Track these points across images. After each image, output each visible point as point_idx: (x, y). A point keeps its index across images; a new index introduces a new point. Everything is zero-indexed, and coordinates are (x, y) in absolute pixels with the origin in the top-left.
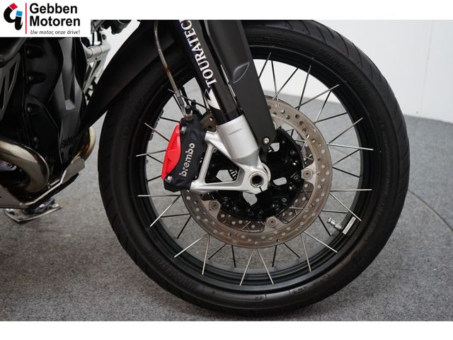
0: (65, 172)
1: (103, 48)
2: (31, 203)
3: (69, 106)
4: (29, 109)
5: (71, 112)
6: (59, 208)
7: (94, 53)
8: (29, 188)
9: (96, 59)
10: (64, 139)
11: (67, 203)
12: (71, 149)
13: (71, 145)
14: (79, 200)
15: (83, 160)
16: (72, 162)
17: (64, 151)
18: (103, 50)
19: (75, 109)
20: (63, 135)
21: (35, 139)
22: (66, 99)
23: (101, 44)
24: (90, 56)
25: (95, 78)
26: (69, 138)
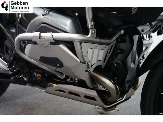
0: (126, 95)
1: (150, 41)
2: (109, 106)
3: (132, 66)
4: (116, 65)
5: (133, 68)
6: (118, 110)
7: (146, 43)
8: (109, 100)
9: (146, 46)
10: (128, 80)
11: (122, 109)
12: (130, 85)
13: (130, 83)
14: (127, 108)
15: (134, 91)
16: (130, 91)
17: (127, 85)
18: (150, 43)
19: (134, 67)
20: (128, 78)
21: (116, 78)
22: (131, 62)
23: (150, 40)
24: (145, 45)
25: (144, 54)
26: (129, 80)
